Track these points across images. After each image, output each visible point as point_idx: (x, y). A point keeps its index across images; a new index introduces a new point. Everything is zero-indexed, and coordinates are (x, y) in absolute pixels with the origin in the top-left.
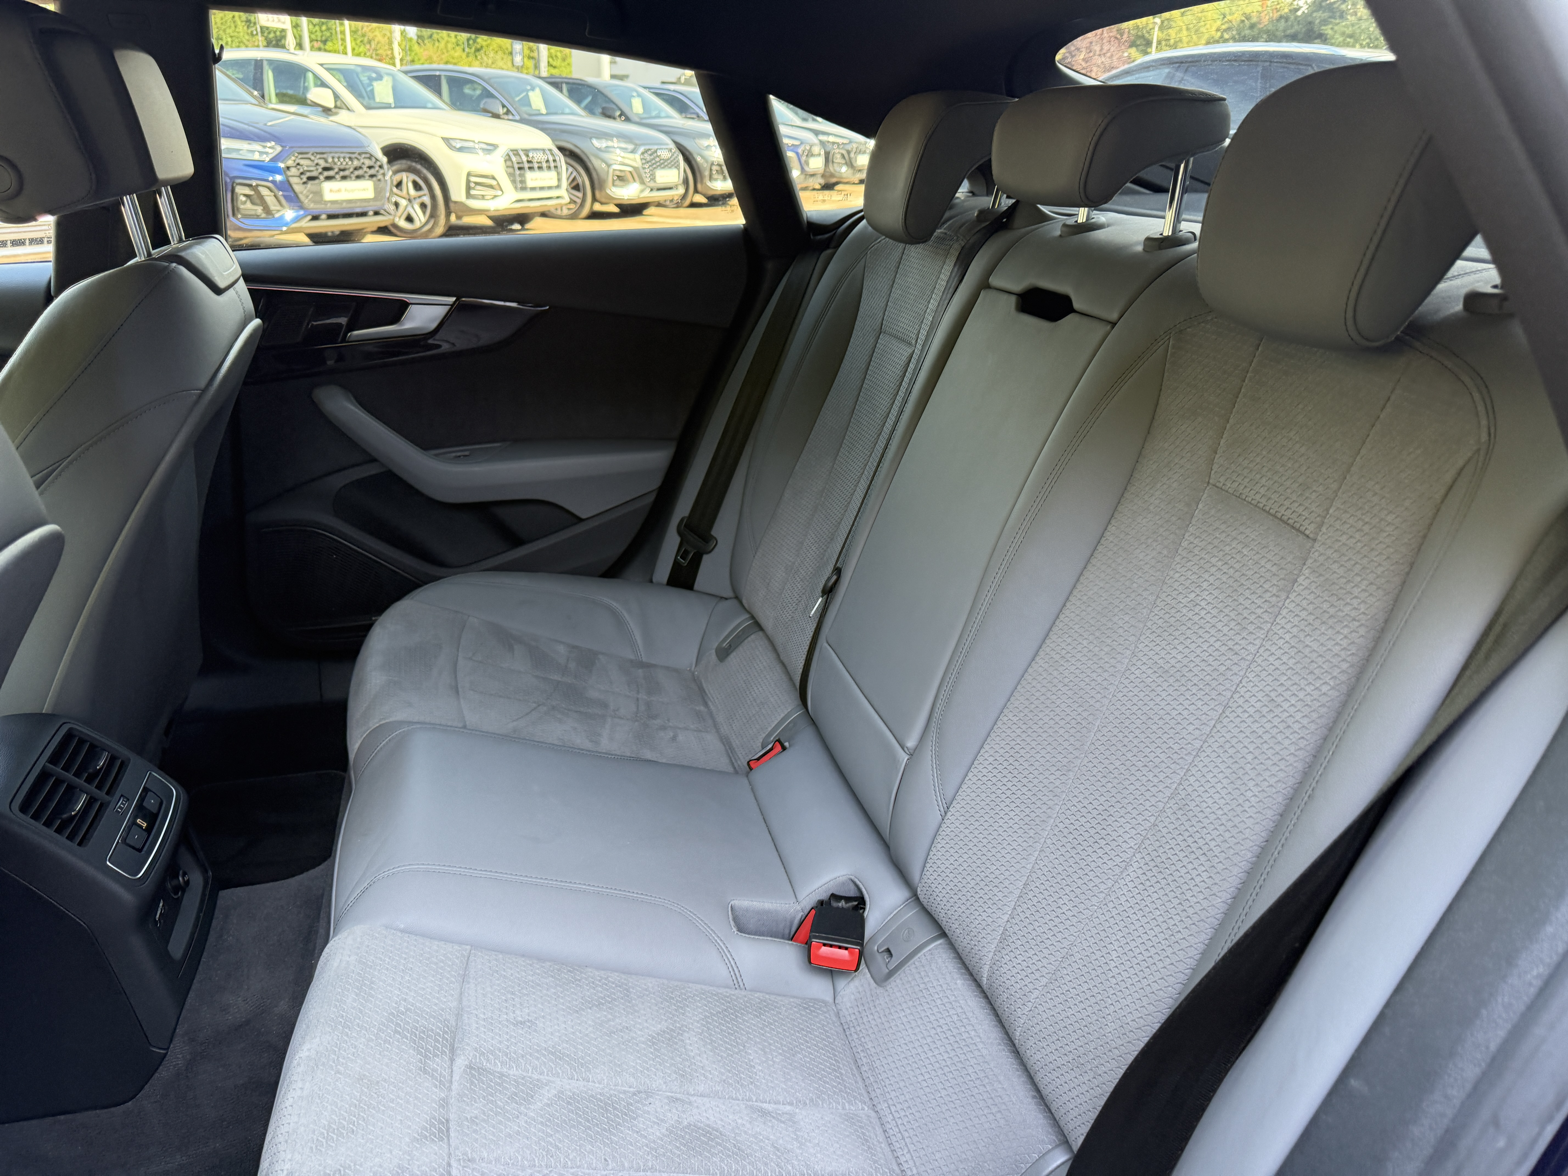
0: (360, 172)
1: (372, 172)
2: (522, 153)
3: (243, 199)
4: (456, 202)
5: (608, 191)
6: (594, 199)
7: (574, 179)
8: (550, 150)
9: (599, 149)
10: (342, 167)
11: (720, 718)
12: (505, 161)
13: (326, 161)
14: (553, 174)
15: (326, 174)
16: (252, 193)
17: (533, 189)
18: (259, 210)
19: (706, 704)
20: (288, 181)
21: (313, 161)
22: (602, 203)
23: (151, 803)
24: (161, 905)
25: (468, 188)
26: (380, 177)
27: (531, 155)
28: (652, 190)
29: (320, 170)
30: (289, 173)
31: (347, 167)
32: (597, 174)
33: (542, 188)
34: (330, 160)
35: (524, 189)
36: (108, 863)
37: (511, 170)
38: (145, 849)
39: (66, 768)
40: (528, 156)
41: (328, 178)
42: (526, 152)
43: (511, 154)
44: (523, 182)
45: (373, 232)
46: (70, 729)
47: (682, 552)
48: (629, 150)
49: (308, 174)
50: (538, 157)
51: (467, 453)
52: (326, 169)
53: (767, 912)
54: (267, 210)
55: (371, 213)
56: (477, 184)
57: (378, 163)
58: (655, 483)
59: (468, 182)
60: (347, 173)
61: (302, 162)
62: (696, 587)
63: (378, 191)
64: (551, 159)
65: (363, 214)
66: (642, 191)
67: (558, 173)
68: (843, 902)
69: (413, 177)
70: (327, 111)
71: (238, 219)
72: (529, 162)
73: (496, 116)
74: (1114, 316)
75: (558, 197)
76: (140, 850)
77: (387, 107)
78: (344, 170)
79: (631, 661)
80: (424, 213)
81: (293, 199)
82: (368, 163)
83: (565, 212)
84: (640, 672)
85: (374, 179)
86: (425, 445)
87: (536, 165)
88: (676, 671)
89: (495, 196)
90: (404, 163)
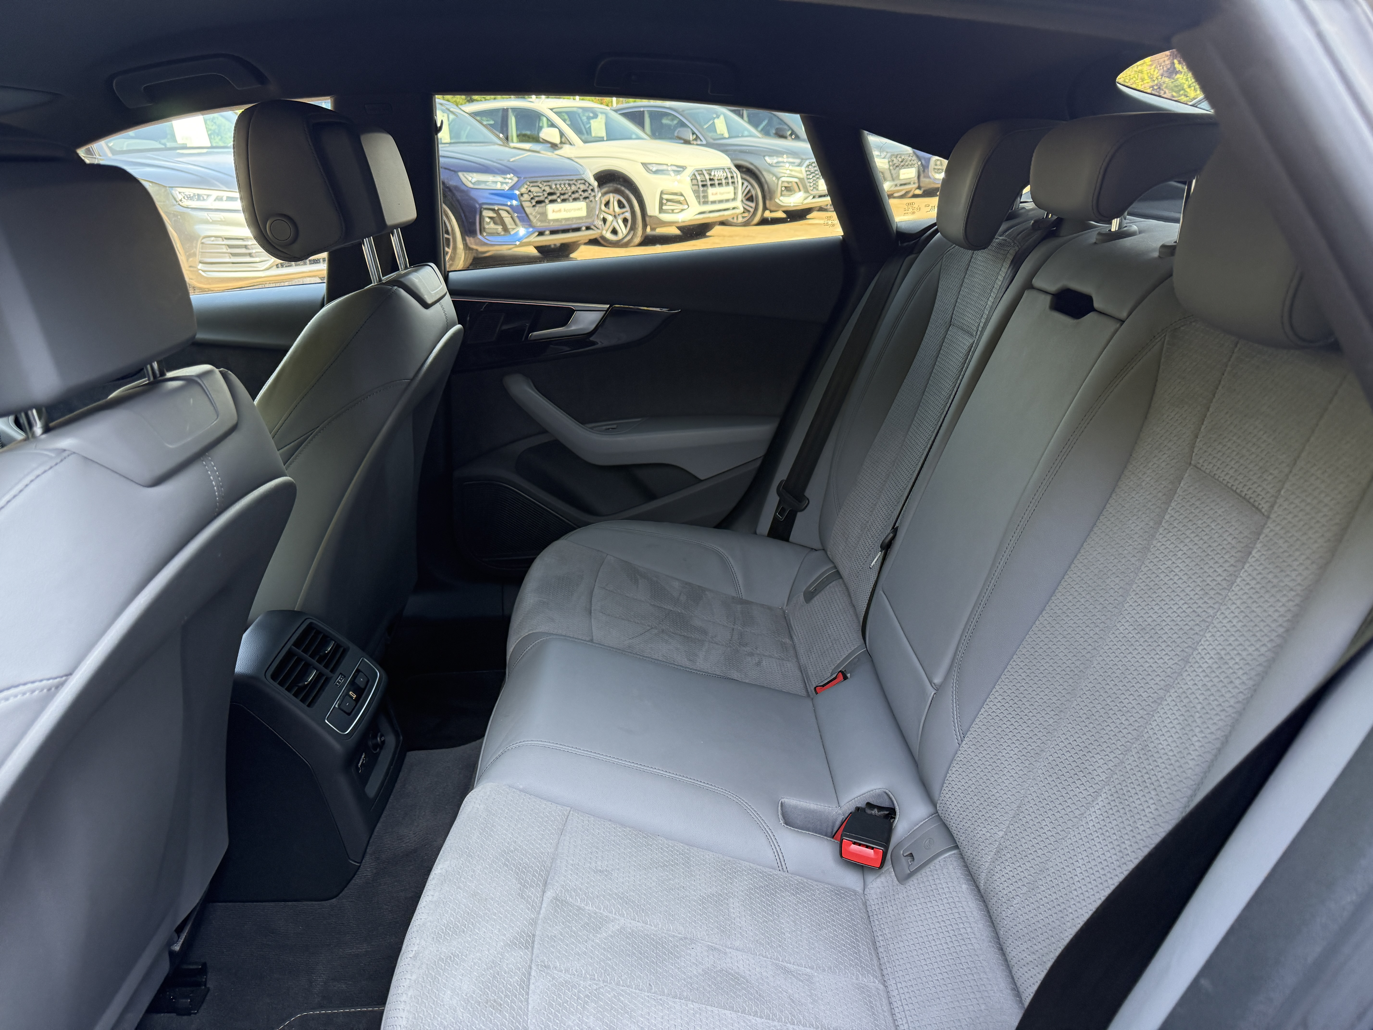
0: (576, 195)
1: (586, 194)
2: (705, 173)
3: (488, 220)
4: (651, 217)
5: (777, 200)
6: (765, 208)
7: (749, 192)
8: (729, 169)
9: (770, 165)
10: (563, 192)
11: (801, 650)
12: (692, 180)
13: (551, 188)
14: (731, 188)
15: (550, 198)
16: (495, 215)
17: (714, 202)
18: (499, 228)
19: (791, 638)
20: (522, 205)
21: (540, 188)
22: (771, 211)
23: (361, 680)
24: (363, 756)
25: (661, 204)
26: (592, 198)
27: (713, 174)
28: (814, 197)
29: (546, 195)
30: (522, 199)
31: (567, 191)
32: (768, 187)
33: (721, 202)
34: (554, 187)
35: (706, 203)
36: (326, 721)
37: (696, 187)
38: (353, 713)
39: (305, 651)
40: (710, 175)
41: (552, 201)
42: (709, 171)
43: (696, 173)
44: (705, 197)
45: (586, 244)
46: (311, 623)
47: (780, 509)
48: (796, 164)
49: (537, 199)
50: (719, 175)
51: (615, 426)
52: (550, 194)
53: (812, 812)
54: (506, 229)
55: (584, 228)
56: (668, 200)
57: (591, 187)
58: (760, 452)
59: (661, 199)
60: (566, 196)
61: (532, 189)
62: (791, 539)
63: (590, 210)
64: (729, 176)
65: (578, 229)
66: (806, 199)
67: (735, 188)
68: (876, 810)
69: (618, 197)
70: (554, 146)
71: (483, 236)
72: (710, 180)
73: (687, 142)
74: (1124, 315)
75: (734, 208)
76: (349, 714)
77: (601, 140)
78: (564, 194)
79: (733, 598)
80: (626, 226)
81: (525, 219)
82: (583, 187)
83: (740, 220)
84: (739, 607)
85: (587, 200)
86: (582, 420)
87: (716, 182)
88: (770, 608)
89: (682, 210)
90: (611, 186)
